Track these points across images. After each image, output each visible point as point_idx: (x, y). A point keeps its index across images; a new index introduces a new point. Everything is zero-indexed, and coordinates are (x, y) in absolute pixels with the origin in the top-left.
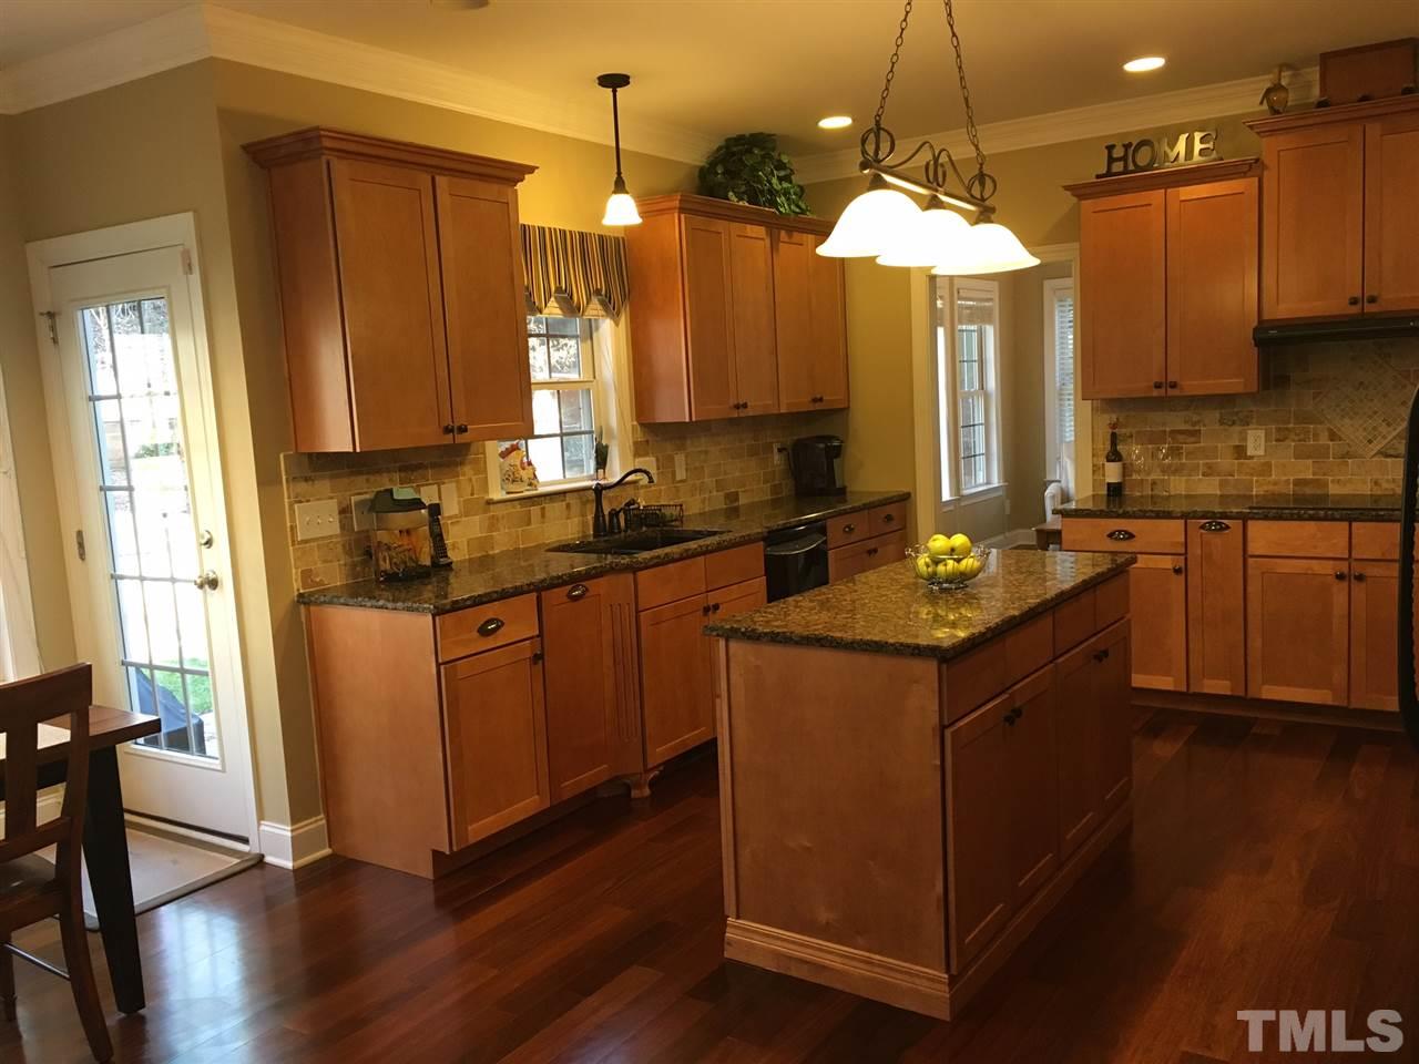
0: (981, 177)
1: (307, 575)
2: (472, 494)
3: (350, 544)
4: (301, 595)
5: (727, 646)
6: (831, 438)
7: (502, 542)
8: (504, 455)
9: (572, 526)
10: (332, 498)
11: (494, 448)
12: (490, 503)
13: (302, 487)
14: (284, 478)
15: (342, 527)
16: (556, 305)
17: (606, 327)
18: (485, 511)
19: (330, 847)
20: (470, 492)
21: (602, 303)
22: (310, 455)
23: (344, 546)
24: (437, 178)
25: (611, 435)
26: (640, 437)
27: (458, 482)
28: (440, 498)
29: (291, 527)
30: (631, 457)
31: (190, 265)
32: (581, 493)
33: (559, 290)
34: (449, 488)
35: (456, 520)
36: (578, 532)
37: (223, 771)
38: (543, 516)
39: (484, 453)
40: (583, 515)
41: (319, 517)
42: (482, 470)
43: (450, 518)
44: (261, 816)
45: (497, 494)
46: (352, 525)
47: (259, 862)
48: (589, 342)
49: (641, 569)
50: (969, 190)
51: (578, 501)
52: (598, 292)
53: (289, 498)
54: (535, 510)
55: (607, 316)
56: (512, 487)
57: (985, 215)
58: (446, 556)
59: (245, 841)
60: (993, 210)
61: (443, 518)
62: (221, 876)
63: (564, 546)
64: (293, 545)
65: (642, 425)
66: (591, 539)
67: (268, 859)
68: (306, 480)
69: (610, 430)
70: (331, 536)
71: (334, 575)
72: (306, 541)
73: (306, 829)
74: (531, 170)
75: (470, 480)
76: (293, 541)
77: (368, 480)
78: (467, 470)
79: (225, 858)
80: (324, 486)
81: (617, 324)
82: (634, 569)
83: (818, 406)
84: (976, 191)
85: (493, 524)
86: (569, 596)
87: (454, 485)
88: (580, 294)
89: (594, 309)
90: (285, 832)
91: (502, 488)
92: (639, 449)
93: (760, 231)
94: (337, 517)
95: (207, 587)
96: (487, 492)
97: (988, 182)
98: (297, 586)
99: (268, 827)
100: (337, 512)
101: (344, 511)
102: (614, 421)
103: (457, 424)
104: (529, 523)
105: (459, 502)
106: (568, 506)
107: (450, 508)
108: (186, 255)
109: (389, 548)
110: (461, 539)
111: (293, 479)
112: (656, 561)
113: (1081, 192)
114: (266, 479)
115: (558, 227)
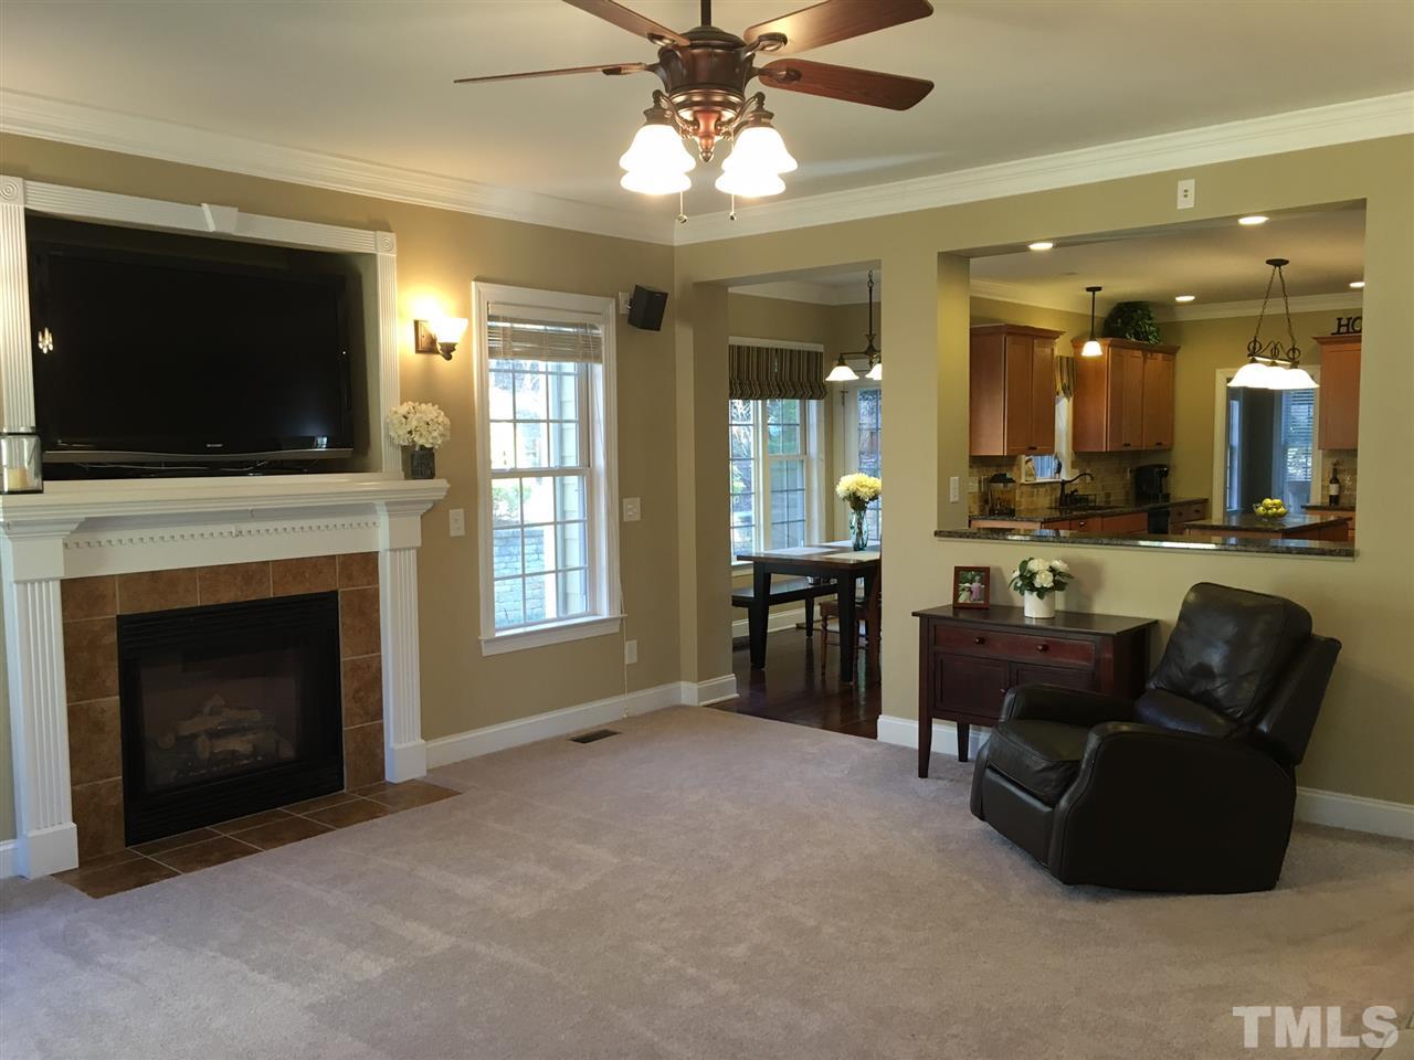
0: (1294, 349)
6: (1162, 466)
7: (1024, 504)
8: (1027, 462)
11: (1024, 459)
12: (1021, 484)
17: (1063, 402)
18: (1019, 488)
21: (1064, 390)
25: (1062, 457)
26: (1075, 459)
30: (1071, 468)
38: (1039, 493)
39: (1020, 461)
40: (1051, 496)
45: (1023, 480)
50: (1288, 355)
51: (1050, 488)
54: (1038, 490)
55: (1065, 397)
57: (1295, 365)
60: (1298, 363)
81: (1069, 401)
83: (1158, 447)
84: (1291, 355)
85: (1021, 495)
91: (1025, 478)
92: (1074, 465)
93: (1139, 353)
96: (1020, 479)
97: (1297, 352)
103: (1033, 446)
104: (1033, 497)
106: (1047, 490)
113: (1322, 341)
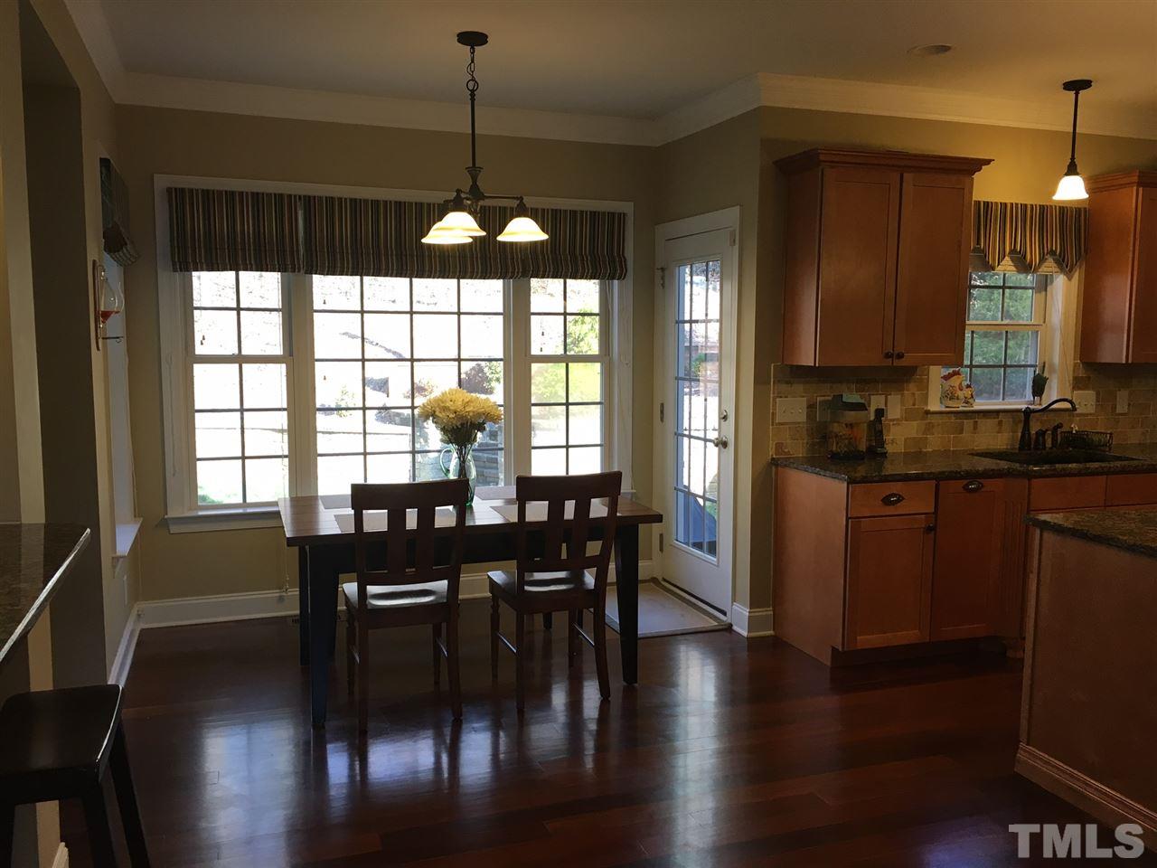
1: (779, 446)
2: (914, 405)
3: (812, 429)
4: (773, 459)
5: (1041, 536)
7: (934, 443)
8: (946, 378)
9: (1001, 439)
10: (803, 397)
11: (937, 372)
12: (927, 412)
13: (784, 387)
14: (772, 380)
15: (808, 416)
16: (1011, 263)
17: (1060, 281)
18: (923, 419)
19: (774, 630)
20: (911, 403)
21: (1056, 261)
22: (792, 366)
23: (807, 430)
24: (905, 175)
25: (1052, 370)
26: (1081, 373)
27: (902, 395)
28: (886, 405)
29: (773, 413)
30: (1070, 389)
31: (734, 241)
32: (1015, 414)
33: (1013, 251)
34: (894, 399)
35: (897, 422)
36: (1007, 445)
37: (718, 566)
38: (975, 428)
39: (928, 375)
40: (1014, 432)
41: (793, 408)
42: (924, 387)
43: (893, 420)
44: (734, 600)
45: (934, 405)
46: (816, 417)
47: (729, 628)
48: (1044, 293)
49: (1036, 477)
51: (1011, 420)
52: (1052, 253)
53: (774, 393)
54: (968, 424)
55: (1061, 273)
56: (950, 403)
58: (883, 447)
59: (724, 613)
61: (886, 420)
62: (704, 630)
63: (987, 453)
64: (773, 425)
65: (1083, 363)
66: (1017, 451)
67: (735, 628)
68: (787, 383)
69: (1052, 366)
70: (799, 423)
71: (798, 449)
72: (782, 424)
73: (757, 614)
74: (988, 162)
75: (914, 394)
76: (773, 422)
77: (831, 387)
78: (912, 386)
79: (711, 621)
80: (799, 388)
81: (1070, 279)
82: (1030, 476)
85: (929, 428)
86: (965, 488)
87: (899, 396)
88: (1033, 254)
89: (1049, 266)
90: (745, 612)
91: (941, 403)
92: (1078, 383)
94: (805, 409)
95: (721, 446)
96: (926, 404)
98: (772, 453)
99: (737, 607)
100: (805, 407)
101: (811, 407)
102: (1056, 360)
103: (896, 352)
104: (961, 431)
105: (901, 410)
106: (1000, 423)
107: (894, 412)
108: (733, 234)
109: (836, 436)
110: (898, 437)
111: (778, 381)
112: (1052, 473)
114: (760, 379)
115: (1019, 202)
